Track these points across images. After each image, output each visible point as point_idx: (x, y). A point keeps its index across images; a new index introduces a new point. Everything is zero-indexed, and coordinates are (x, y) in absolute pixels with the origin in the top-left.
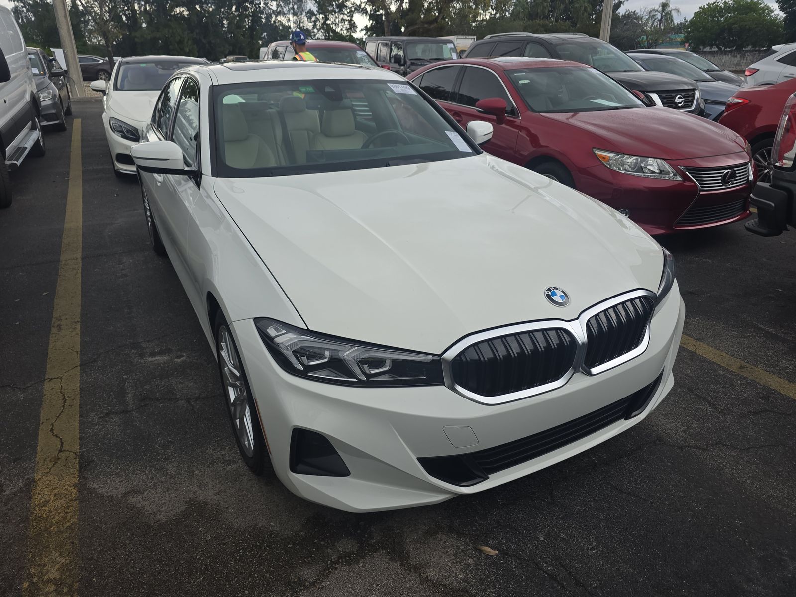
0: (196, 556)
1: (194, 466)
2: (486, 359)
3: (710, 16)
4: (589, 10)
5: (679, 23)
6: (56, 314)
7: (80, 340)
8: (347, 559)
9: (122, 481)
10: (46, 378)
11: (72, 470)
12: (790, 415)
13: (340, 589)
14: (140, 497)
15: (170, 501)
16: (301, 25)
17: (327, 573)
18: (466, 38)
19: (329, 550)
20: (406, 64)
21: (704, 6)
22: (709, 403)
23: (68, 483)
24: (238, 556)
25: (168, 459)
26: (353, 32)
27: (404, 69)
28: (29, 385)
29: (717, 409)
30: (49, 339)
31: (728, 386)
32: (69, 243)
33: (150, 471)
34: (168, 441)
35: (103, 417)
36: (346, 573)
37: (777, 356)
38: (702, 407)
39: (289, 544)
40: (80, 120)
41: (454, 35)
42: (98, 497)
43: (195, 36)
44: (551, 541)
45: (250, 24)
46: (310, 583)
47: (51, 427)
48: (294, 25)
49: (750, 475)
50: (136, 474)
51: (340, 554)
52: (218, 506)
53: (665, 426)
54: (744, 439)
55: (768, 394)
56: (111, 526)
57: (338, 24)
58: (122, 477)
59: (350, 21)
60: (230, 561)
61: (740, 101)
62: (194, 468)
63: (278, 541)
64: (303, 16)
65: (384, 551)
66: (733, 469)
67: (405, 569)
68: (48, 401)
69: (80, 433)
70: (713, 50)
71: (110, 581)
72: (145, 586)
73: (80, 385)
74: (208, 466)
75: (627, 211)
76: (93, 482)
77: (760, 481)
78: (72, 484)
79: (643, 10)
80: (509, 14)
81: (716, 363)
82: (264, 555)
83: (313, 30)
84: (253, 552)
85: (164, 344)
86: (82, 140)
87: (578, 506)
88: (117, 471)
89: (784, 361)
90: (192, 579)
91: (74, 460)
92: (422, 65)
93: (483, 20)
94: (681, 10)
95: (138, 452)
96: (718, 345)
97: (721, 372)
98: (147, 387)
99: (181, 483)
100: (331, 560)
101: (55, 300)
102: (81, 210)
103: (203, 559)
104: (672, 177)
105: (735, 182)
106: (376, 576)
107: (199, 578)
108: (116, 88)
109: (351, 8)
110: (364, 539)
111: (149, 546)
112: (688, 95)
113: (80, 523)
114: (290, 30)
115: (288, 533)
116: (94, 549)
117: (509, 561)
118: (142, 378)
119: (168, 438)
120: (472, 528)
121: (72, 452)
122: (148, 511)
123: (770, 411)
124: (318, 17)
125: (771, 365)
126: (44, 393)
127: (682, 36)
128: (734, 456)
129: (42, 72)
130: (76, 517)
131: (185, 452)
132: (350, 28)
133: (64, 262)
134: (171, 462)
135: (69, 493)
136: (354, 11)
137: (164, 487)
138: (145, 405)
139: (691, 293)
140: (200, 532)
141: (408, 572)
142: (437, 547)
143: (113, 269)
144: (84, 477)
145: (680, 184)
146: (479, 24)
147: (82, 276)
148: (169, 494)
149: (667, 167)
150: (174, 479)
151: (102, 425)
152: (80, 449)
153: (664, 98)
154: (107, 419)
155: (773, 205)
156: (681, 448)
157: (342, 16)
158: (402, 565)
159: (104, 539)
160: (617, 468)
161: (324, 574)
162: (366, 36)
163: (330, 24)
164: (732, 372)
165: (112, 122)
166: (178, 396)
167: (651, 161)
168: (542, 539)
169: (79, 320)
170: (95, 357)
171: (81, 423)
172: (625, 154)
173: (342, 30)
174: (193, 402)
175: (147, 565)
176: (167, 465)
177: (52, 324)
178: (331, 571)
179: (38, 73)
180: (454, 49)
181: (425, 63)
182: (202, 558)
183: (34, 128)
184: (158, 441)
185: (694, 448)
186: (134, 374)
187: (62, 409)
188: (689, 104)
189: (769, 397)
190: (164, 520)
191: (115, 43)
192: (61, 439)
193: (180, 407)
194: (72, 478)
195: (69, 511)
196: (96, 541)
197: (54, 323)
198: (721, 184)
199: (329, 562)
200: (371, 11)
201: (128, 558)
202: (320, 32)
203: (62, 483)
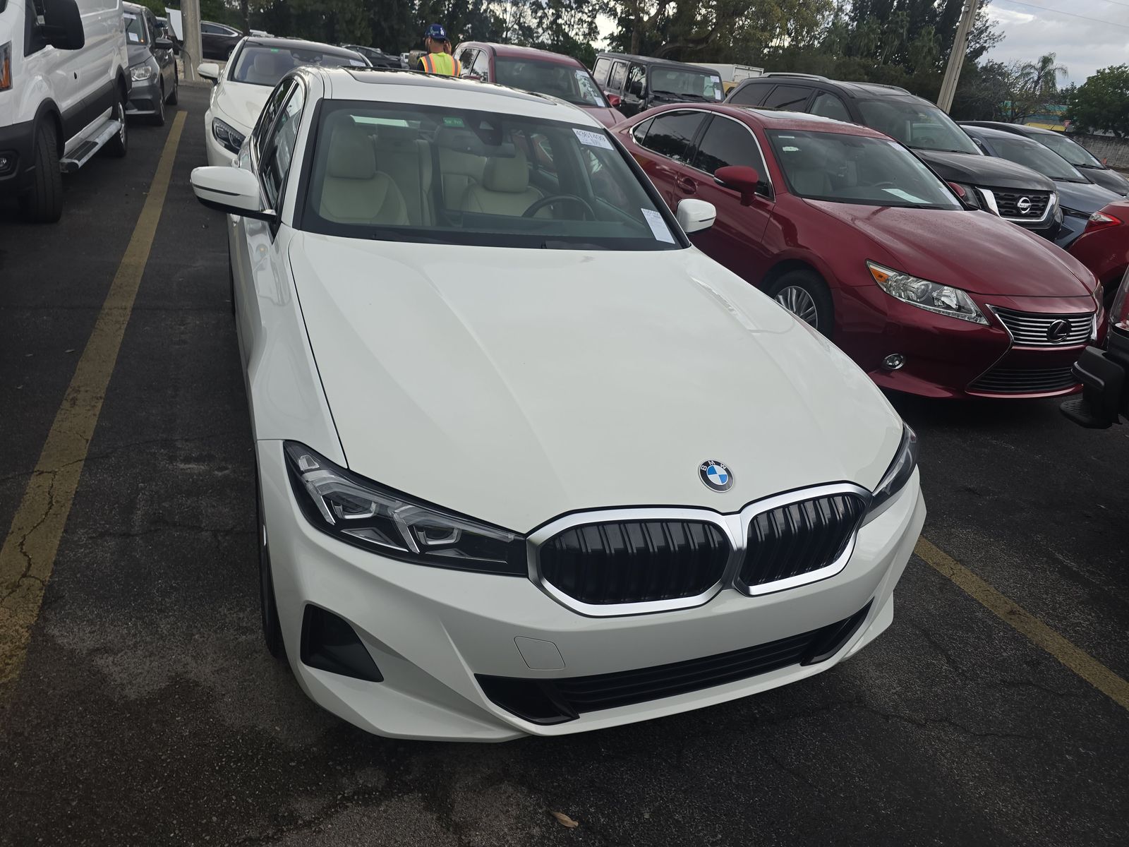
0: (162, 755)
1: (196, 627)
2: (590, 551)
3: (1111, 85)
4: (934, 52)
5: (1064, 89)
6: (74, 383)
7: (96, 423)
8: (366, 797)
9: (93, 632)
10: (35, 470)
11: (31, 605)
12: (1062, 696)
13: (343, 838)
14: (111, 659)
15: (148, 672)
16: (522, 20)
17: (332, 812)
18: (749, 70)
19: (345, 780)
20: (647, 97)
21: (1104, 70)
22: (948, 657)
23: (21, 622)
24: (218, 765)
25: (164, 612)
26: (592, 40)
27: (643, 104)
28: (10, 476)
29: (956, 669)
30: (55, 417)
31: (983, 637)
32: (121, 284)
33: (135, 625)
34: (171, 587)
35: (94, 537)
36: (358, 817)
37: (1069, 604)
38: (935, 662)
39: (292, 760)
40: (185, 114)
41: (732, 64)
42: (55, 650)
43: (372, 16)
44: (660, 821)
45: (450, 9)
46: (304, 822)
47: (21, 541)
48: (512, 18)
49: (977, 775)
50: (115, 626)
51: (359, 788)
52: (212, 690)
53: (874, 681)
54: (983, 719)
55: (1039, 659)
56: (60, 692)
57: (573, 26)
58: (95, 626)
59: (590, 24)
60: (206, 771)
61: (1109, 220)
62: (195, 631)
63: (279, 754)
64: (525, 7)
65: (420, 795)
66: (953, 761)
67: (441, 826)
68: (28, 503)
69: (58, 555)
70: (1107, 135)
71: (37, 770)
72: (81, 786)
73: (77, 488)
74: (215, 632)
75: (902, 357)
76: (55, 626)
77: (989, 786)
78: (26, 625)
79: (1012, 64)
80: (819, 42)
81: (976, 600)
82: (254, 770)
83: (537, 29)
84: (239, 764)
85: (207, 448)
86: (181, 142)
87: (711, 777)
88: (91, 617)
89: (1077, 614)
90: (147, 786)
91: (38, 592)
92: (668, 102)
93: (779, 47)
94: (1069, 71)
95: (126, 595)
96: (987, 574)
97: (979, 615)
98: (166, 505)
99: (172, 649)
100: (343, 795)
101: (79, 363)
102: (151, 240)
103: (169, 762)
104: (974, 318)
105: (1068, 338)
106: (398, 828)
107: (158, 787)
108: (231, 77)
109: (595, 5)
110: (397, 772)
111: (102, 730)
112: (1039, 199)
113: (20, 680)
114: (504, 25)
115: (296, 745)
116: (29, 721)
117: (591, 840)
118: (162, 491)
119: (173, 582)
120: (552, 782)
121: (39, 579)
122: (116, 681)
123: (1034, 685)
124: (546, 11)
125: (1057, 616)
126: (27, 491)
127: (1065, 108)
128: (960, 743)
129: (142, 41)
130: (18, 672)
131: (190, 605)
132: (589, 34)
133: (106, 311)
134: (166, 617)
135: (19, 637)
136: (599, 9)
137: (147, 650)
138: (156, 531)
139: (969, 490)
140: (176, 723)
141: (445, 830)
142: (495, 801)
143: (170, 330)
144: (44, 618)
145: (984, 330)
146: (773, 52)
147: (125, 334)
148: (151, 662)
149: (970, 303)
150: (164, 641)
151: (90, 548)
152: (51, 577)
153: (1002, 198)
154: (99, 541)
155: (1102, 383)
156: (887, 718)
157: (580, 14)
158: (439, 819)
159: (46, 710)
160: (784, 732)
161: (326, 813)
162: (610, 48)
163: (561, 25)
164: (995, 618)
165: (215, 125)
166: (202, 526)
167: (947, 290)
168: (647, 816)
169: (103, 395)
170: (110, 451)
171: (64, 541)
172: (911, 276)
173: (577, 34)
174: (221, 536)
175: (92, 756)
176: (161, 620)
177: (66, 396)
178: (339, 810)
179: (138, 41)
180: (719, 86)
181: (675, 99)
182: (169, 760)
183: (114, 117)
184: (158, 584)
185: (906, 720)
186: (154, 484)
187: (44, 517)
188: (1039, 212)
189: (1039, 664)
190: (133, 697)
191: (262, 11)
192: (30, 559)
193: (202, 541)
194: (28, 617)
195: (10, 662)
196: (34, 711)
197: (68, 395)
198: (1046, 339)
199: (339, 797)
200: (622, 13)
201: (69, 742)
202: (546, 34)
203: (14, 620)
